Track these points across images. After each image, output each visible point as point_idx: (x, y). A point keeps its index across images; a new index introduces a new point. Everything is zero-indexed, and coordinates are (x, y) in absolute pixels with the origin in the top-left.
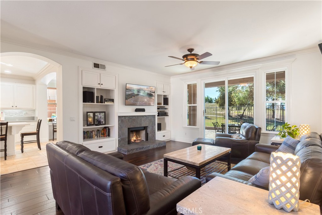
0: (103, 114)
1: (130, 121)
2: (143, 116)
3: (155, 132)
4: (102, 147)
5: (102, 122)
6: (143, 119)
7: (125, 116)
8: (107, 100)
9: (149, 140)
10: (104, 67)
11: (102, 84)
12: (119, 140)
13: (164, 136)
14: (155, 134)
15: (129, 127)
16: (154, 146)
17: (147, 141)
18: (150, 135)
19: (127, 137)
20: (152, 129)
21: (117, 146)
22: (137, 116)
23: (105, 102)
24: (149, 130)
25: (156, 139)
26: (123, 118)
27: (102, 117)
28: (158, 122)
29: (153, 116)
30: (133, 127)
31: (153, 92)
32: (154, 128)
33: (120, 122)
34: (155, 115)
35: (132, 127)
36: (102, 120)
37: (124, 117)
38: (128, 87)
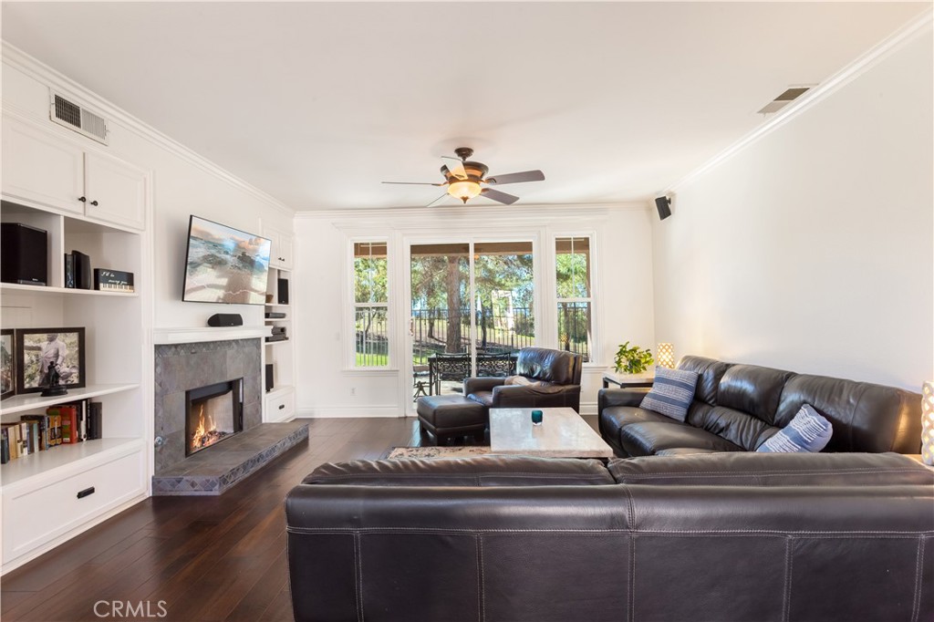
0: (74, 337)
1: (192, 362)
2: (228, 343)
3: (259, 398)
4: (91, 491)
5: (67, 376)
6: (230, 352)
7: (176, 346)
8: (109, 278)
9: (245, 427)
10: (99, 128)
11: (95, 203)
12: (156, 446)
13: (281, 407)
14: (261, 404)
15: (187, 389)
16: (284, 444)
17: (239, 434)
18: (247, 410)
19: (183, 426)
20: (254, 387)
21: (152, 473)
22: (213, 342)
23: (101, 285)
24: (245, 391)
25: (263, 421)
26: (170, 353)
27: (64, 352)
28: (266, 360)
29: (255, 342)
30: (203, 385)
31: (264, 259)
32: (258, 381)
33: (159, 369)
34: (260, 339)
35: (198, 385)
36: (67, 368)
37: (173, 349)
38: (196, 230)
